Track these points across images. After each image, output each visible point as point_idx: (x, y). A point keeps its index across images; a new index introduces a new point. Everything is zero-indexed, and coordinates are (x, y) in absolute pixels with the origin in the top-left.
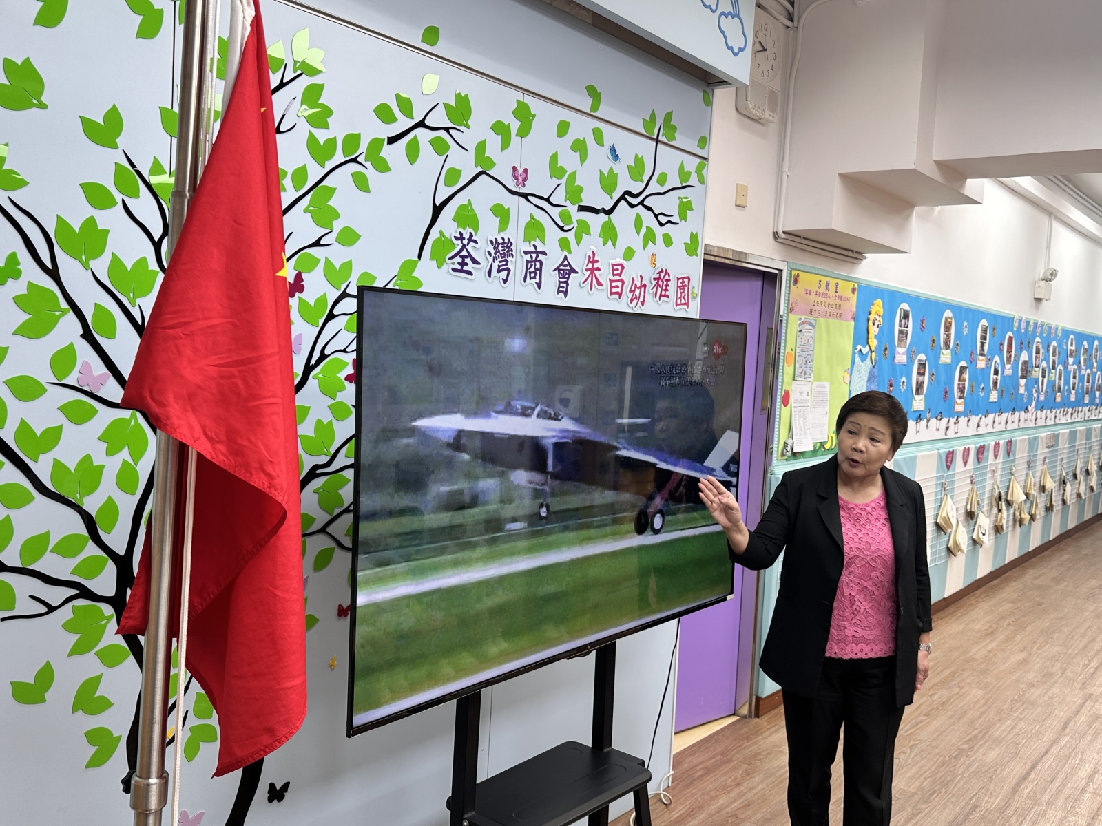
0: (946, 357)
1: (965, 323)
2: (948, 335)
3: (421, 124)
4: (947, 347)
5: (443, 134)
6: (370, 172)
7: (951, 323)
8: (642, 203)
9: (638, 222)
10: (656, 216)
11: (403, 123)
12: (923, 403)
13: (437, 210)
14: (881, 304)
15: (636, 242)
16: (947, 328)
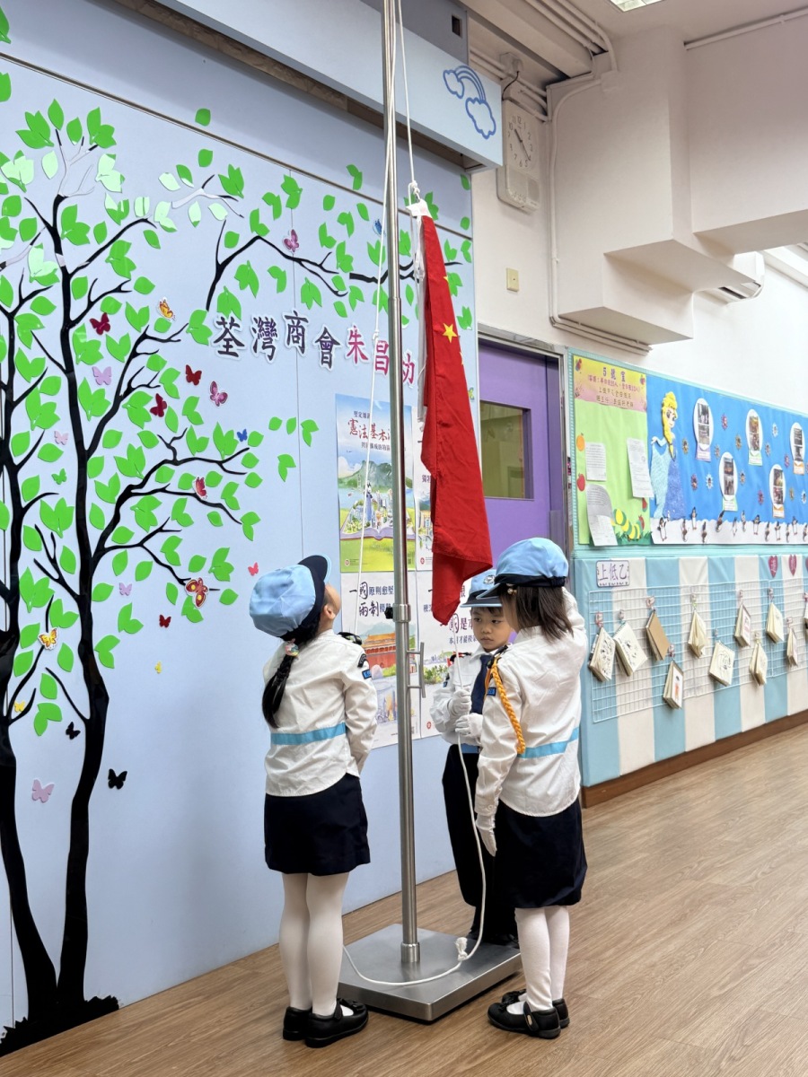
0: (756, 458)
1: (774, 425)
2: (755, 436)
4: (756, 448)
7: (757, 423)
8: (410, 275)
9: (409, 295)
12: (735, 503)
13: (220, 269)
14: (674, 397)
15: (410, 313)
16: (754, 428)
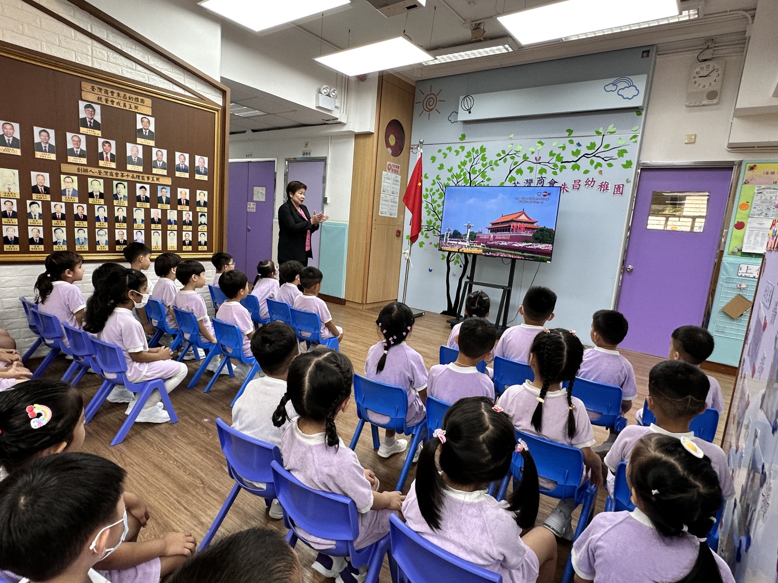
3: (508, 154)
5: (514, 155)
6: (494, 167)
8: (594, 156)
9: (592, 162)
10: (603, 159)
11: (503, 155)
13: (511, 171)
15: (591, 168)
